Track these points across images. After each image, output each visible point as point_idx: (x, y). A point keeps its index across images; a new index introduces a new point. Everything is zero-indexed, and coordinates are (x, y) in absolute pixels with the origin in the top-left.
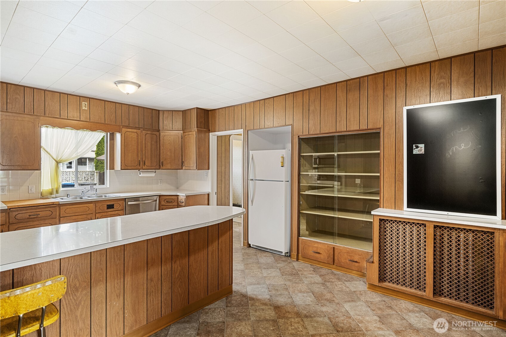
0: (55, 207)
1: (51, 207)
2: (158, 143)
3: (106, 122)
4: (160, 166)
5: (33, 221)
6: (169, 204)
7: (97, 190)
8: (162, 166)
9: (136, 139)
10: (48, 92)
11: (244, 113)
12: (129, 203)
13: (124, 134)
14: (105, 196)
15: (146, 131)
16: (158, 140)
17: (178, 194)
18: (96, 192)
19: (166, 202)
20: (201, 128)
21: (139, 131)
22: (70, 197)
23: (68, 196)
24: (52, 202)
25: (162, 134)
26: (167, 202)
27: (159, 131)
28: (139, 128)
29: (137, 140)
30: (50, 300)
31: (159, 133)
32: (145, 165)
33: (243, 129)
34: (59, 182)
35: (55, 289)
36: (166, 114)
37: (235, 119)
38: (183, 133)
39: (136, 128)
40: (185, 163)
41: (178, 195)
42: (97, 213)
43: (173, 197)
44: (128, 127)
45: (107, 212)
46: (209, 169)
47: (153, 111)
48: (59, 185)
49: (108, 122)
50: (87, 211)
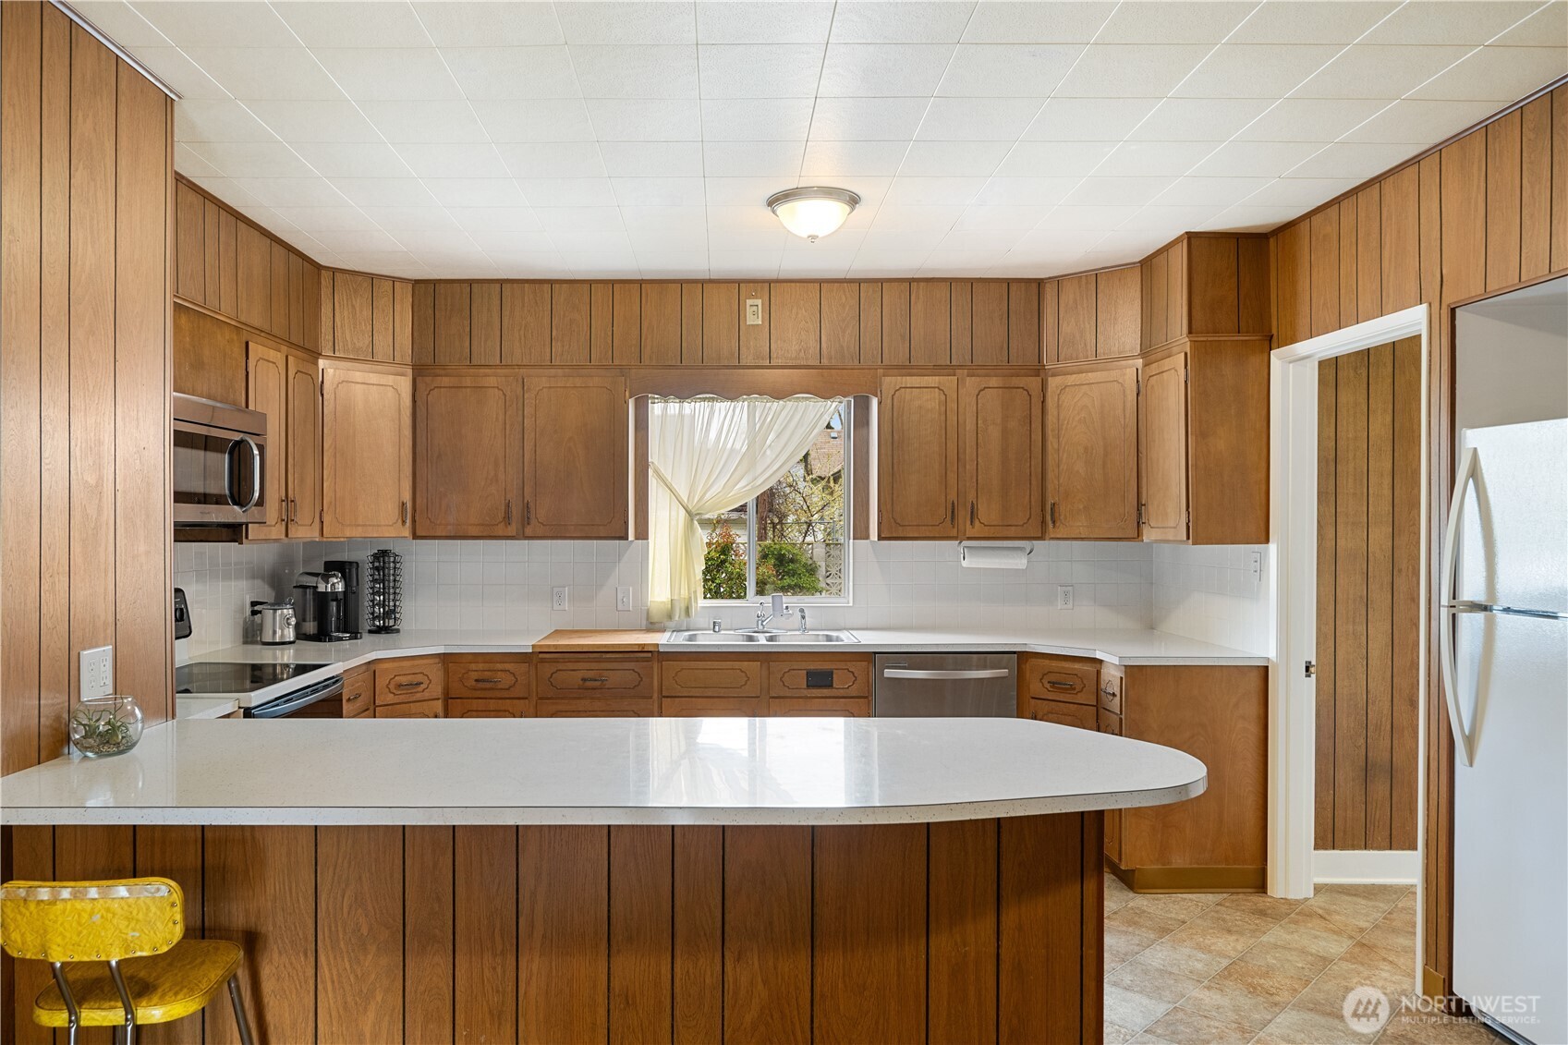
0: (647, 660)
1: (637, 660)
2: (1037, 425)
3: (825, 362)
4: (1043, 522)
5: (592, 698)
6: (1061, 697)
7: (807, 613)
8: (1051, 526)
9: (940, 414)
10: (649, 286)
11: (1430, 206)
12: (889, 673)
13: (889, 401)
14: (827, 636)
15: (978, 379)
16: (1036, 411)
17: (1099, 655)
18: (803, 622)
19: (1048, 686)
20: (1216, 332)
21: (949, 382)
22: (722, 632)
23: (717, 628)
24: (639, 645)
25: (1053, 383)
26: (1053, 683)
27: (1038, 370)
28: (949, 369)
29: (943, 418)
30: (129, 946)
31: (1039, 379)
32: (977, 522)
33: (1424, 306)
34: (693, 580)
35: (141, 916)
36: (1069, 295)
37: (1386, 254)
38: (1145, 365)
39: (938, 369)
40: (1150, 507)
41: (1101, 661)
42: (773, 697)
43: (1077, 666)
44: (907, 368)
45: (806, 697)
46: (1267, 541)
47: (1013, 287)
48: (693, 590)
49: (830, 358)
50: (741, 687)
